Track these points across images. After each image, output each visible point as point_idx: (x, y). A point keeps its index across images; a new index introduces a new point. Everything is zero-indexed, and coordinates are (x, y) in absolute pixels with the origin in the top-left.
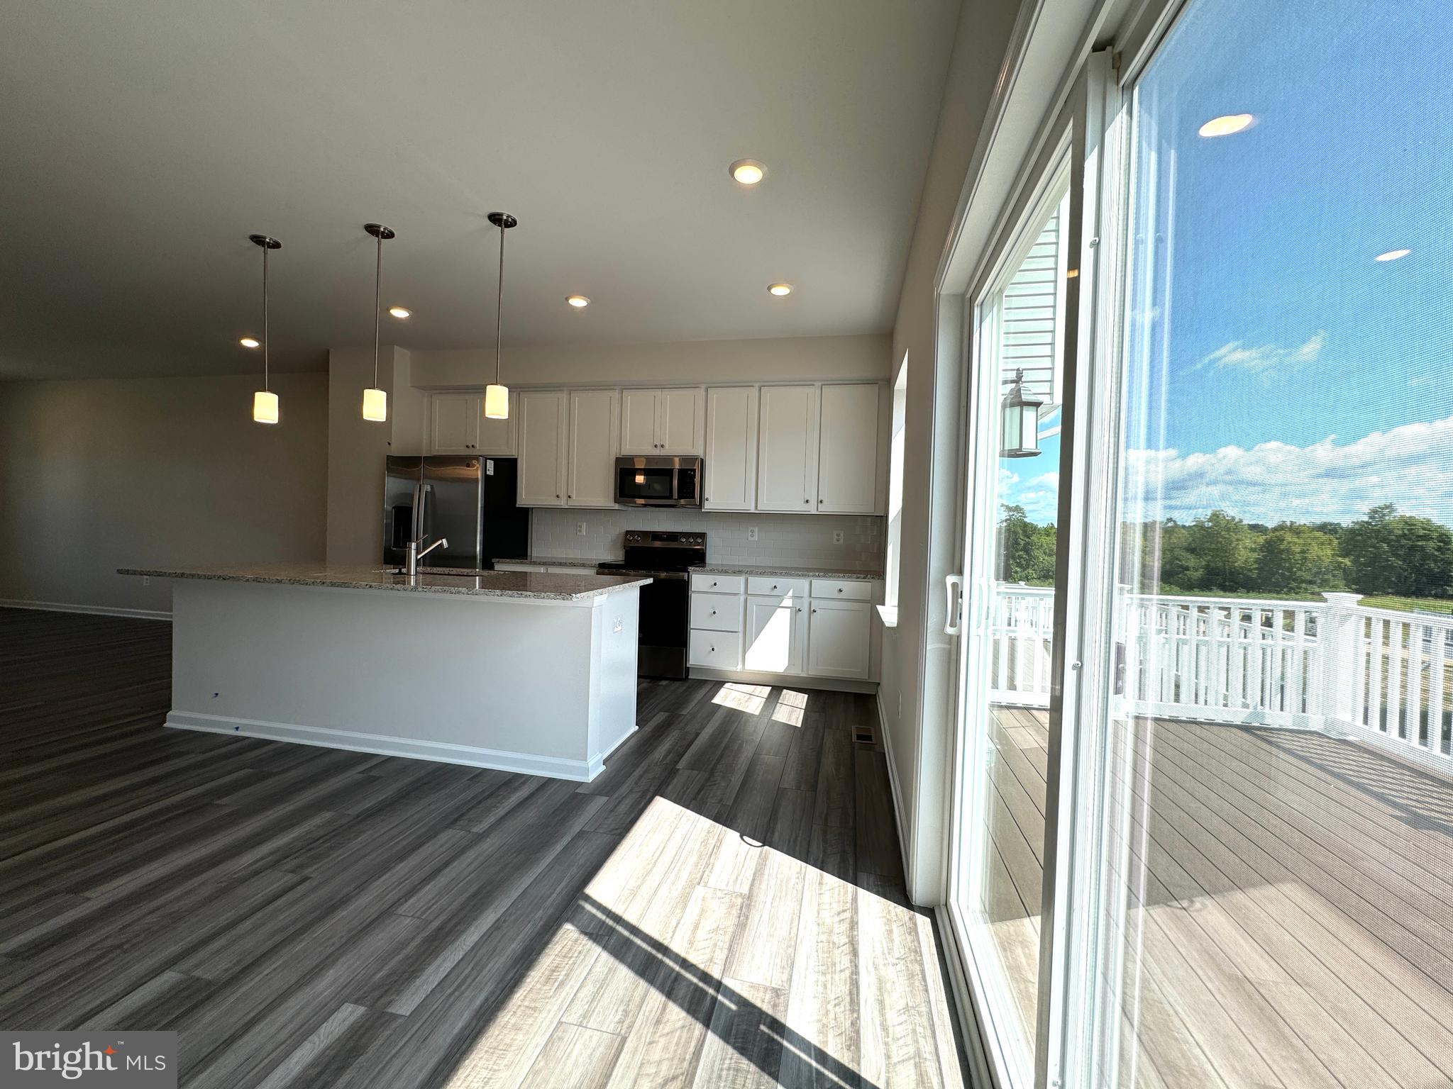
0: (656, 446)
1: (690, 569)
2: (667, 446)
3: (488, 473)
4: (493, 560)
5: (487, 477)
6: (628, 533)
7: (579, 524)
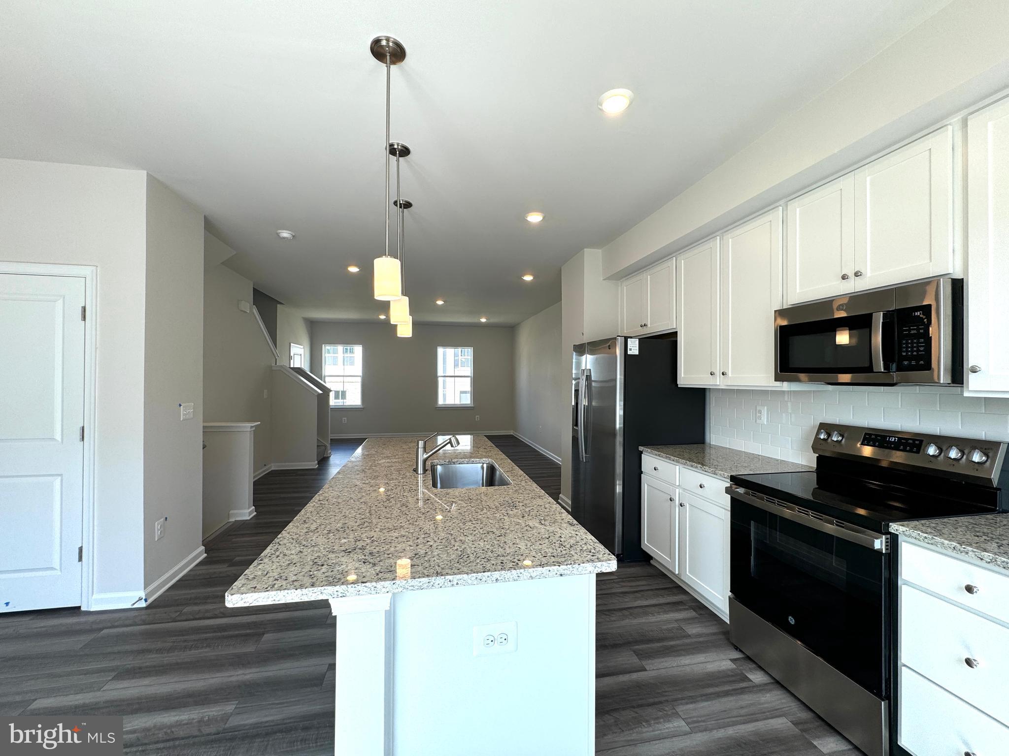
0: (844, 277)
1: (895, 527)
2: (868, 272)
3: (629, 352)
4: (641, 448)
5: (627, 358)
6: (823, 427)
7: (758, 408)
